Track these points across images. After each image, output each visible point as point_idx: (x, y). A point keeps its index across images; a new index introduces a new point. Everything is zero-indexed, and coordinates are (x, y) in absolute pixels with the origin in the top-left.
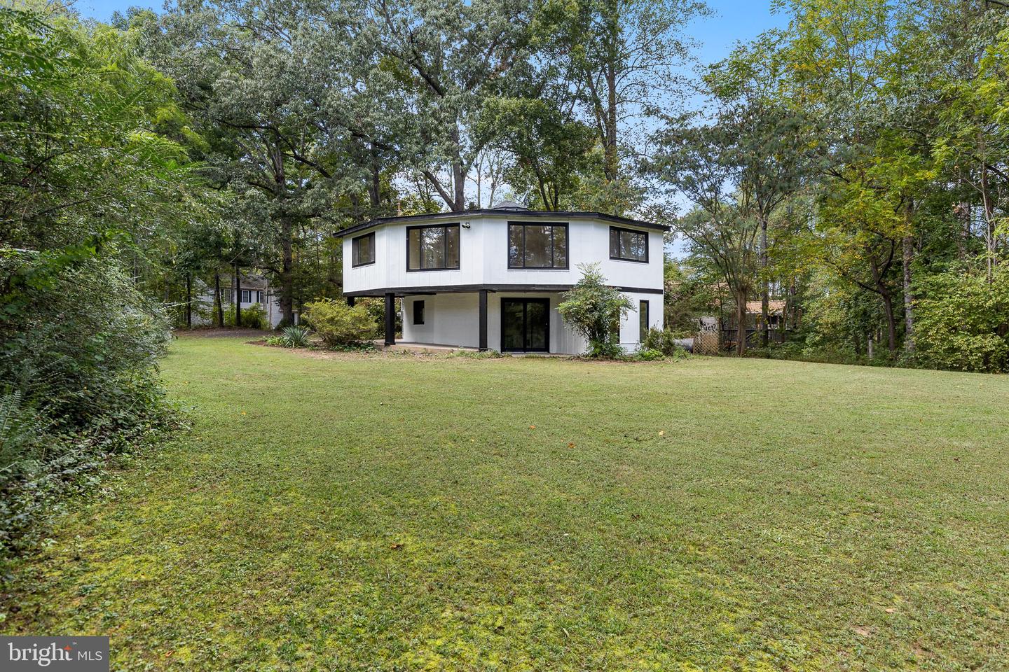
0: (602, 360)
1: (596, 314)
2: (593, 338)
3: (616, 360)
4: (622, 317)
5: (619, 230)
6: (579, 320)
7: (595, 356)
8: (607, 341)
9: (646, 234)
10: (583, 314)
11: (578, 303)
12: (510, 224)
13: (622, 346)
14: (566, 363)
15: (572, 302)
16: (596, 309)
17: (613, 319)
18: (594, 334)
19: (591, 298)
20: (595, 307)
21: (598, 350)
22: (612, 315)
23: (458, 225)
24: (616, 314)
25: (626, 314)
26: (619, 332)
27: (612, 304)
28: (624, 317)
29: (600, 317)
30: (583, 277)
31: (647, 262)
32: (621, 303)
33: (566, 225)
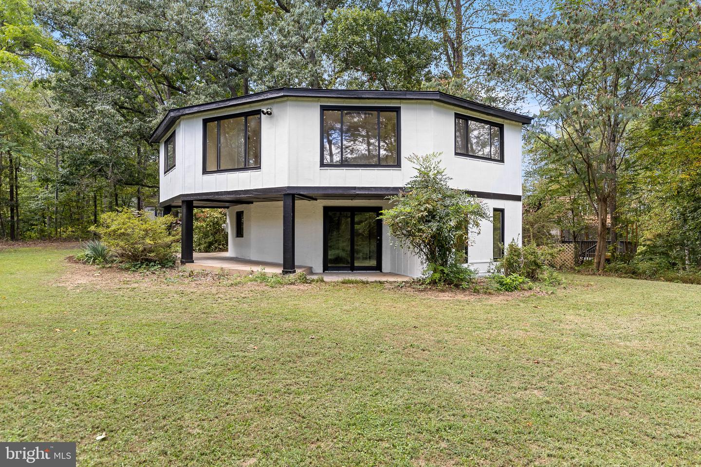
0: (442, 291)
1: (434, 225)
2: (432, 258)
3: (464, 290)
4: (472, 228)
5: (466, 118)
6: (410, 234)
7: (434, 283)
8: (450, 261)
9: (501, 127)
10: (415, 225)
11: (408, 209)
12: (324, 109)
13: (472, 268)
14: (390, 295)
15: (400, 208)
16: (433, 217)
17: (459, 233)
18: (432, 252)
19: (427, 202)
20: (432, 215)
21: (437, 276)
22: (458, 227)
23: (259, 112)
24: (463, 225)
25: (477, 225)
26: (466, 249)
27: (457, 211)
28: (475, 229)
29: (440, 229)
30: (416, 173)
31: (502, 160)
32: (471, 209)
33: (397, 110)
